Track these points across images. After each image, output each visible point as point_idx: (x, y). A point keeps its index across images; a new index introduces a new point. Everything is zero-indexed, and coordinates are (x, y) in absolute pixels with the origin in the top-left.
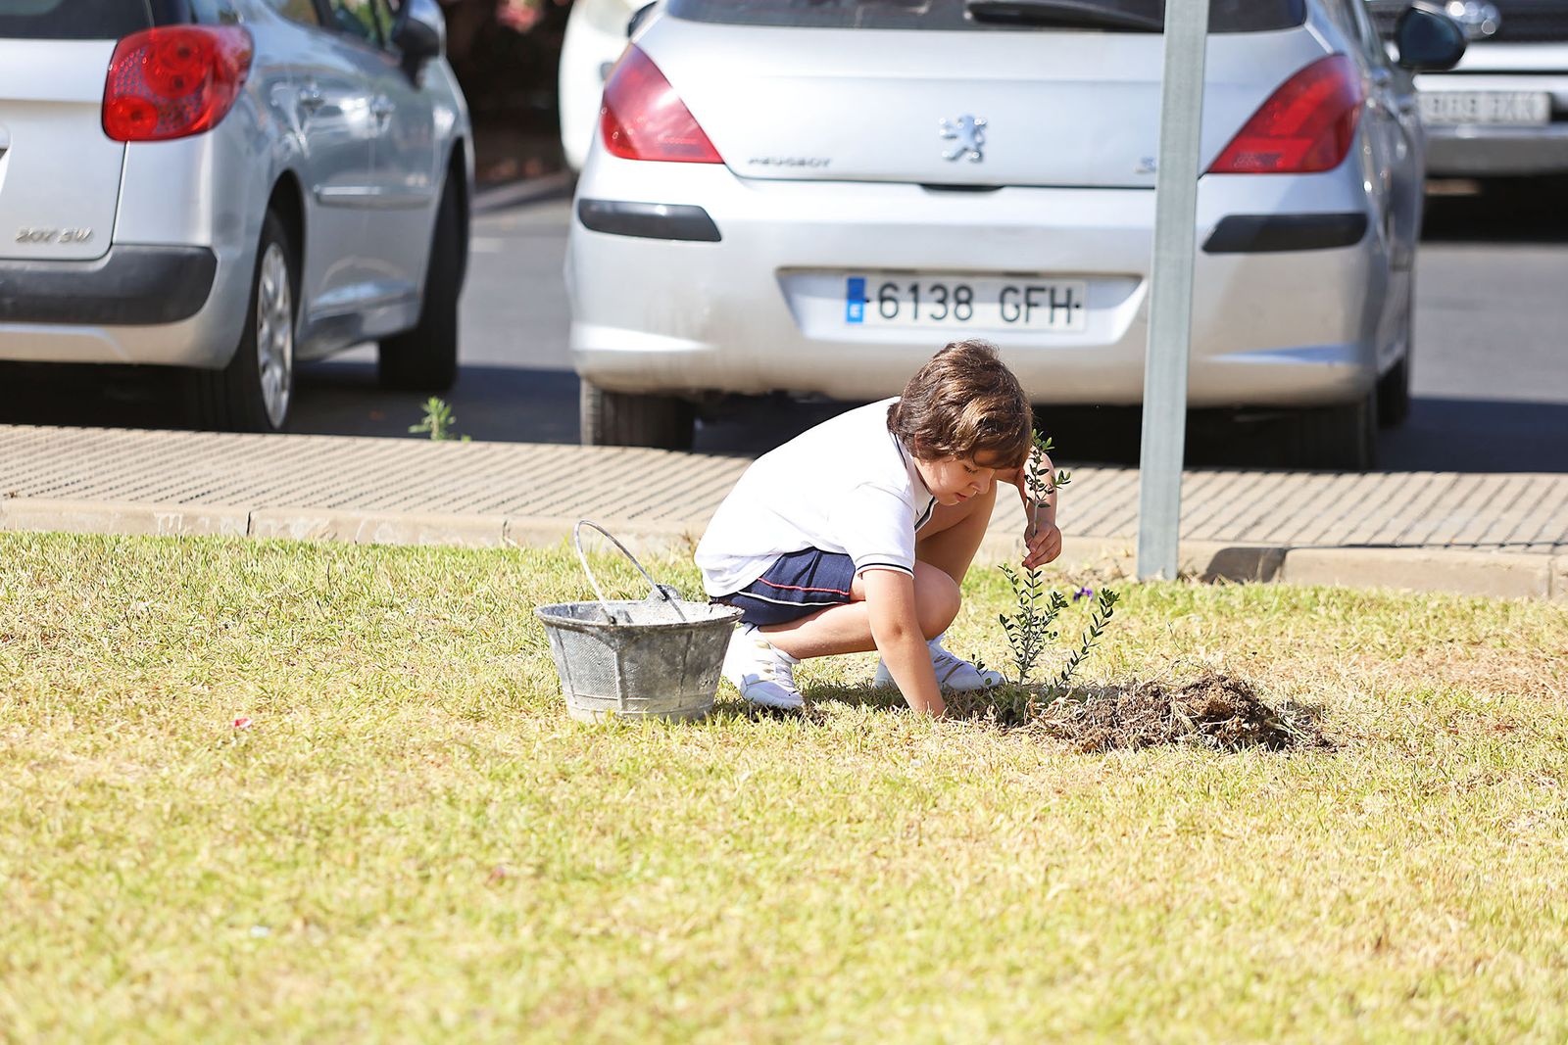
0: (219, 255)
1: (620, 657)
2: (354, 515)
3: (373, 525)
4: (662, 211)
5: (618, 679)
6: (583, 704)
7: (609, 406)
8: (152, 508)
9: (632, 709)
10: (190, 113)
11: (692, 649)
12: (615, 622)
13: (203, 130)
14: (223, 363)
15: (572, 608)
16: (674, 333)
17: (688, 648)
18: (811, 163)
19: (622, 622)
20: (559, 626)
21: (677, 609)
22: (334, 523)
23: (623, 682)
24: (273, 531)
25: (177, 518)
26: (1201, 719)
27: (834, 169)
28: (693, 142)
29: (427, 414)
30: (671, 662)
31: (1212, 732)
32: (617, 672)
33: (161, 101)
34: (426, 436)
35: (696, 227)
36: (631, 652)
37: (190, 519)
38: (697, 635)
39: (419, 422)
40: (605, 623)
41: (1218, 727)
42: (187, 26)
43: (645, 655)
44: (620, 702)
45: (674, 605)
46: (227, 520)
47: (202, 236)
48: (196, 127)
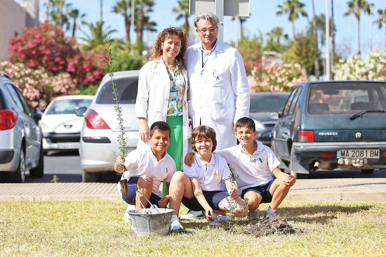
0: (15, 151)
1: (149, 221)
2: (55, 196)
3: (59, 197)
4: (99, 138)
5: (148, 226)
6: (140, 232)
7: (88, 175)
8: (14, 196)
9: (152, 233)
10: (9, 125)
11: (165, 219)
12: (148, 214)
13: (11, 128)
14: (15, 171)
15: (134, 211)
16: (102, 160)
17: (164, 219)
18: (127, 128)
19: (149, 213)
20: (134, 215)
21: (157, 210)
22: (51, 197)
23: (149, 227)
24: (39, 199)
25: (20, 198)
26: (278, 228)
27: (131, 129)
28: (104, 125)
29: (53, 178)
30: (160, 222)
31: (281, 231)
32: (148, 225)
33: (4, 123)
34: (53, 182)
35: (106, 140)
36: (152, 220)
37: (22, 198)
38: (166, 216)
39: (52, 180)
40: (146, 214)
41: (282, 230)
42: (7, 110)
43: (155, 221)
44: (149, 232)
45: (156, 209)
46: (30, 198)
47: (12, 147)
48: (10, 127)
